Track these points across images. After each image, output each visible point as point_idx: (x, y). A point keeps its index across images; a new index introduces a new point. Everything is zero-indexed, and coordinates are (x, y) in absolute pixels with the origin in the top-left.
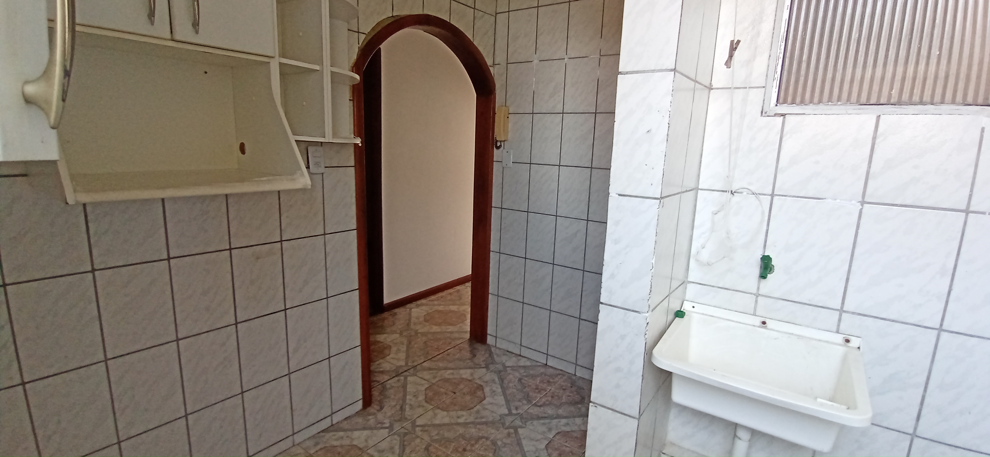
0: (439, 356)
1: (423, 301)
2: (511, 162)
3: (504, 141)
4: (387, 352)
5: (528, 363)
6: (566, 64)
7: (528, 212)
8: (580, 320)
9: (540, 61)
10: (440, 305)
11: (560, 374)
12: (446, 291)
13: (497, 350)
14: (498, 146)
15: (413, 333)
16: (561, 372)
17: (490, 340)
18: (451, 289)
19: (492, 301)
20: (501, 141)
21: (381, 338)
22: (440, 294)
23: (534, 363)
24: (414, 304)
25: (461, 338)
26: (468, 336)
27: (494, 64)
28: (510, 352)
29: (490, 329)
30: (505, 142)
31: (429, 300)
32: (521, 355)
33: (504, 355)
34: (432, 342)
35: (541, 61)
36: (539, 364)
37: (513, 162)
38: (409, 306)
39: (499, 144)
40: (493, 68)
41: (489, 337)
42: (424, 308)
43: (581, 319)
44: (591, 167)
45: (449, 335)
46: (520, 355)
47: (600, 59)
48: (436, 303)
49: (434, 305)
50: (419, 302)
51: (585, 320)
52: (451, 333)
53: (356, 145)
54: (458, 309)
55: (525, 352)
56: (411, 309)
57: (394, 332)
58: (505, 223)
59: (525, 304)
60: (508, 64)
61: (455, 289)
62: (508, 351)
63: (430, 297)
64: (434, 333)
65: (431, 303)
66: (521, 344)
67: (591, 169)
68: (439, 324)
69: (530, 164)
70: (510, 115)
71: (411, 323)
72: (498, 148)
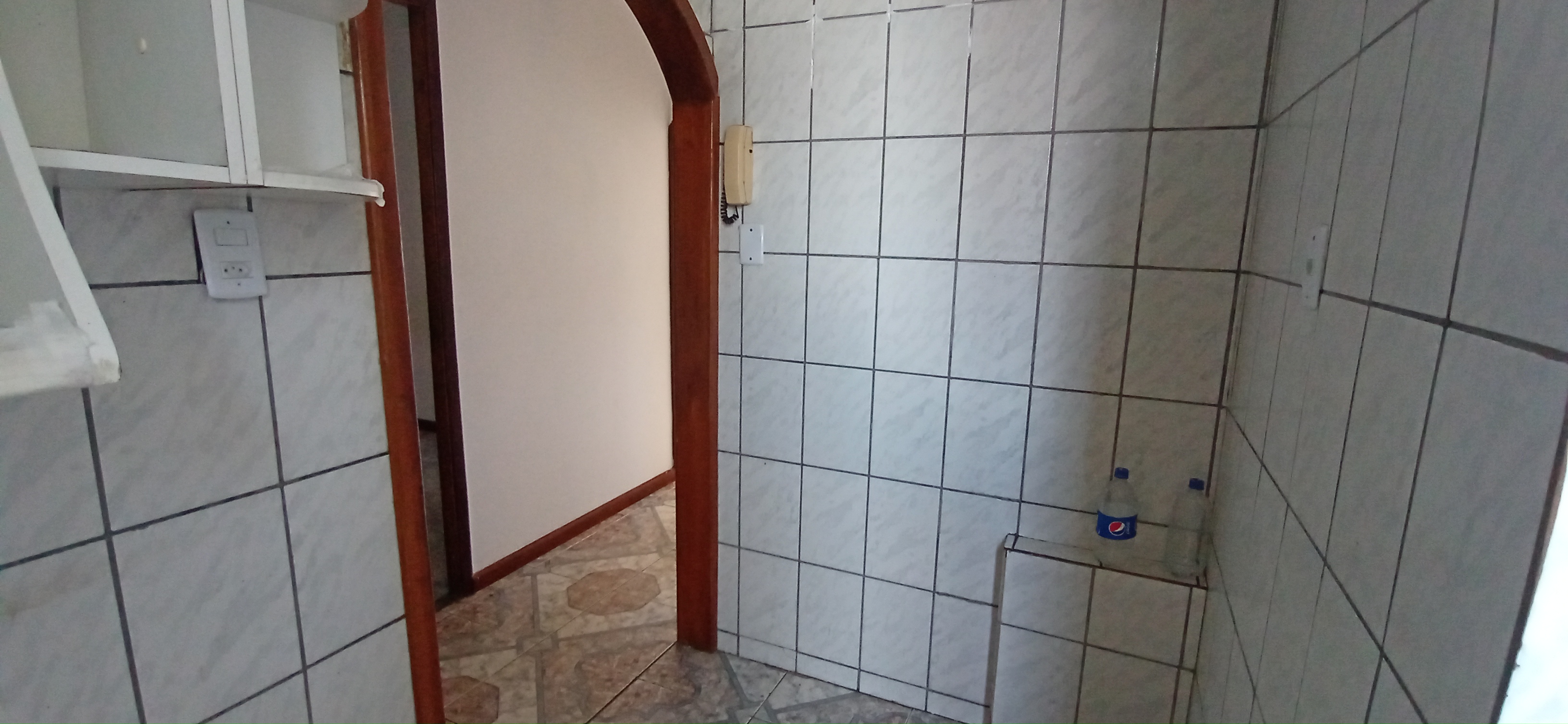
0: (617, 703)
1: (558, 552)
2: (762, 253)
3: (743, 206)
4: (488, 707)
5: (819, 694)
6: (889, 24)
7: (805, 363)
8: (936, 594)
9: (824, 19)
10: (597, 558)
11: (894, 715)
12: (603, 522)
13: (744, 665)
14: (729, 216)
15: (547, 643)
16: (895, 709)
17: (724, 642)
18: (615, 517)
19: (725, 559)
20: (735, 207)
21: (470, 666)
22: (594, 531)
23: (833, 692)
24: (540, 561)
25: (661, 642)
26: (672, 634)
27: (712, 31)
28: (773, 667)
29: (724, 619)
30: (745, 207)
31: (571, 549)
32: (799, 671)
33: (761, 676)
34: (594, 661)
35: (828, 19)
36: (843, 692)
37: (764, 253)
38: (529, 567)
39: (730, 213)
40: (711, 38)
41: (721, 637)
42: (566, 570)
43: (938, 593)
44: (955, 257)
45: (628, 638)
46: (796, 673)
47: (972, 10)
48: (587, 553)
49: (585, 560)
50: (549, 556)
51: (948, 595)
52: (634, 629)
53: (369, 204)
54: (637, 563)
55: (807, 666)
56: (534, 576)
57: (500, 645)
58: (751, 389)
59: (804, 564)
60: (746, 30)
61: (622, 515)
62: (766, 665)
63: (572, 539)
64: (595, 636)
65: (574, 555)
66: (797, 648)
67: (956, 264)
68: (602, 611)
69: (808, 255)
70: (754, 145)
71: (541, 615)
72: (729, 221)
